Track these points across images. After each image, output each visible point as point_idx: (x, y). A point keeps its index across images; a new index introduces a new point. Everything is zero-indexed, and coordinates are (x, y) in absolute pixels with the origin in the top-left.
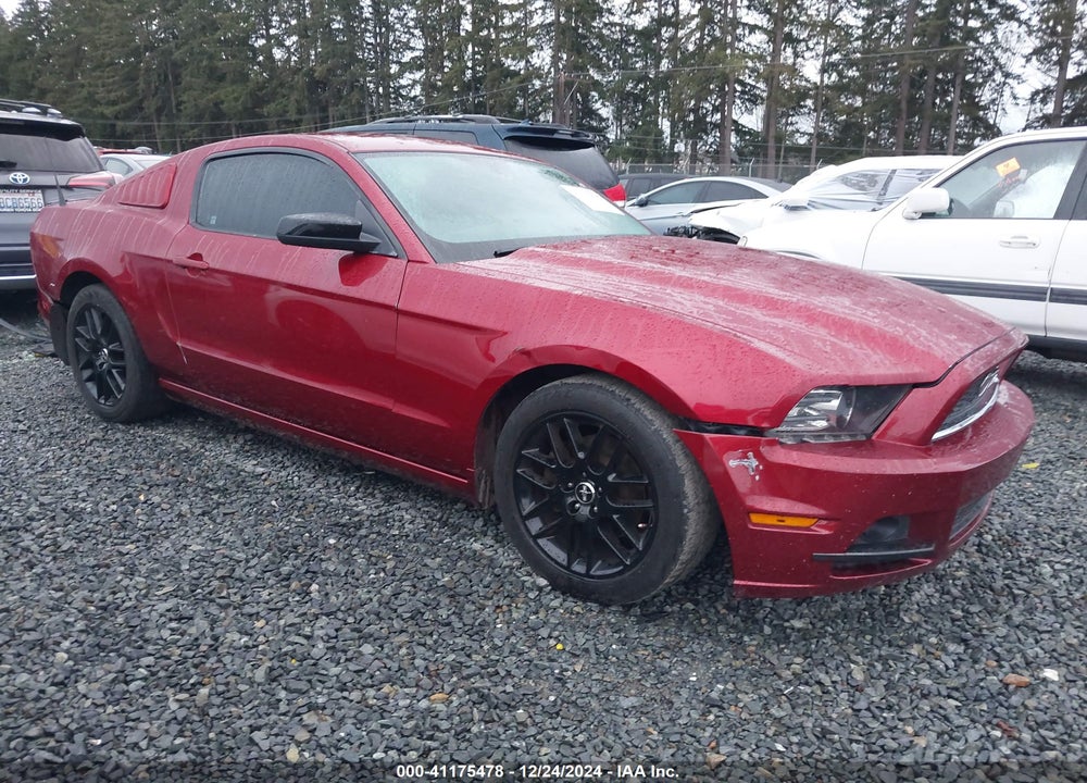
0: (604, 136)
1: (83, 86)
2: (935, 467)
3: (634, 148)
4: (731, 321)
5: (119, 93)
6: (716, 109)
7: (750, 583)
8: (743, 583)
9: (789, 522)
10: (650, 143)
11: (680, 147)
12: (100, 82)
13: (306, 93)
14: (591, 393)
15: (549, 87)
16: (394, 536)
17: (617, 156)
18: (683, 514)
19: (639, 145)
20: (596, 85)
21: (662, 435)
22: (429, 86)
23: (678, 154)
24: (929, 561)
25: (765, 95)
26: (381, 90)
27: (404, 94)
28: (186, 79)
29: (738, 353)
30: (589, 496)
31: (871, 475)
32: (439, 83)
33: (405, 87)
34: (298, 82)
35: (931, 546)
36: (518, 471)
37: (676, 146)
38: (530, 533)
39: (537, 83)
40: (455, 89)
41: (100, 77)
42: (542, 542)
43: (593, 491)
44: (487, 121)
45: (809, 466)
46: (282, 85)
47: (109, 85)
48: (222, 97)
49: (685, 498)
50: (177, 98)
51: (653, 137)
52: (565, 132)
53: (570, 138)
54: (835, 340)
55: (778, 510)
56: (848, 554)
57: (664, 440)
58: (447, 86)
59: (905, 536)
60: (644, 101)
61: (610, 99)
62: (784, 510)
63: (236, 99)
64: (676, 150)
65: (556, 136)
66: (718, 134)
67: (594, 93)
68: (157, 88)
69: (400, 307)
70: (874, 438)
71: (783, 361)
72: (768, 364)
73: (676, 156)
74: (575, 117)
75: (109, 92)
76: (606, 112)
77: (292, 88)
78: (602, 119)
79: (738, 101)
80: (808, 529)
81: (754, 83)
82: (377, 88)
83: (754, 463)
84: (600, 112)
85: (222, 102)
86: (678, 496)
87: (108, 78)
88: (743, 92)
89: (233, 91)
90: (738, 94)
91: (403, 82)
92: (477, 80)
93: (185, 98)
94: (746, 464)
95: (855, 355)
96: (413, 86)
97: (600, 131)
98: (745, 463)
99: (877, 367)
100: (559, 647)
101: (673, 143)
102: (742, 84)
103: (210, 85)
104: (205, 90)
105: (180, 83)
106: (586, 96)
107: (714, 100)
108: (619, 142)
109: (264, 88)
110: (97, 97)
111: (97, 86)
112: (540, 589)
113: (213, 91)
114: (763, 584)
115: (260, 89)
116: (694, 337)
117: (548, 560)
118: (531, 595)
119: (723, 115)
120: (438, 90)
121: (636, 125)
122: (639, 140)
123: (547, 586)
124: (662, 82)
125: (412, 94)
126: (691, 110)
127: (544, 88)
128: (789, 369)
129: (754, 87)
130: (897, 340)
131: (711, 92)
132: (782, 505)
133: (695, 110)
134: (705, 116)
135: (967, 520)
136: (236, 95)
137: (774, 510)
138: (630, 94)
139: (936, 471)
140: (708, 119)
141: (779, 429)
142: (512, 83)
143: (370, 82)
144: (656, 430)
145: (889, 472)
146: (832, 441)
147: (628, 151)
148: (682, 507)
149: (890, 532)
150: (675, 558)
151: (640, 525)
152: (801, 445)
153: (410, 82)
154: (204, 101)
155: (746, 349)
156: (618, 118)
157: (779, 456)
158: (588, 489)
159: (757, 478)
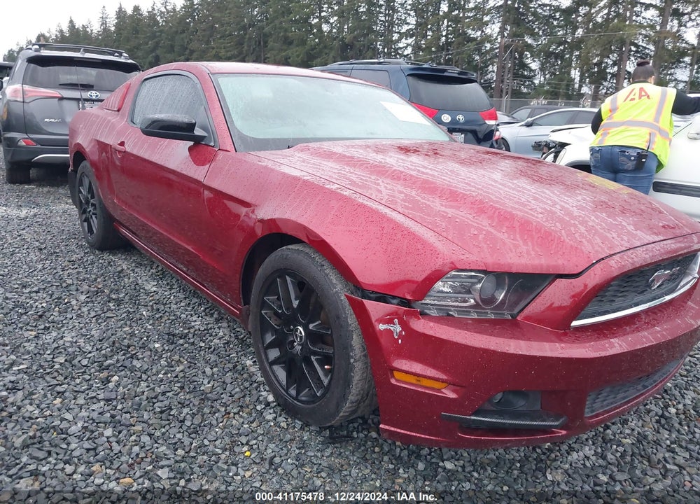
0: (532, 81)
1: (213, 48)
2: (561, 351)
3: (551, 90)
4: (411, 209)
5: (232, 53)
6: (615, 64)
7: (392, 429)
8: (387, 427)
9: (425, 382)
10: (563, 87)
11: (585, 90)
12: (222, 46)
13: (339, 52)
14: (301, 257)
15: (497, 48)
16: (201, 347)
17: (539, 95)
18: (350, 363)
19: (555, 88)
20: (529, 47)
21: (340, 297)
22: (417, 48)
23: (583, 95)
24: (564, 432)
25: (652, 53)
26: (386, 50)
27: (401, 53)
28: (271, 44)
29: (399, 236)
30: (301, 338)
31: (494, 352)
32: (424, 46)
33: (401, 48)
34: (335, 45)
35: (557, 420)
36: (263, 312)
37: (582, 89)
38: (268, 360)
39: (488, 46)
40: (433, 49)
41: (223, 43)
42: (275, 368)
43: (303, 334)
44: (398, 63)
45: (442, 337)
46: (325, 47)
47: (228, 47)
48: (290, 54)
49: (353, 350)
50: (264, 56)
51: (565, 83)
52: (453, 71)
53: (456, 75)
54: (492, 231)
55: (413, 370)
56: (472, 418)
57: (341, 300)
58: (428, 48)
59: (538, 407)
60: (562, 58)
61: (538, 56)
62: (418, 371)
63: (298, 56)
64: (582, 92)
65: (446, 74)
66: (615, 81)
67: (528, 53)
68: (254, 49)
69: (205, 183)
70: (519, 318)
71: (431, 245)
72: (419, 246)
73: (581, 96)
74: (512, 68)
75: (228, 51)
76: (535, 65)
77: (331, 49)
78: (531, 70)
79: (632, 58)
80: (439, 391)
81: (644, 45)
82: (384, 49)
83: (398, 328)
84: (530, 65)
85: (289, 58)
86: (346, 348)
87: (228, 43)
88: (637, 52)
89: (297, 51)
90: (632, 53)
91: (401, 45)
92: (448, 43)
93: (268, 55)
94: (392, 329)
95: (504, 243)
96: (406, 47)
97: (530, 78)
98: (391, 327)
99: (523, 257)
100: (248, 454)
101: (581, 86)
102: (637, 46)
103: (285, 47)
104: (281, 50)
105: (267, 46)
106: (521, 54)
107: (614, 57)
108: (541, 85)
109: (315, 48)
110: (220, 55)
111: (221, 48)
112: (268, 404)
113: (286, 50)
114: (402, 431)
115: (312, 50)
116: (370, 219)
117: (276, 382)
118: (259, 408)
119: (619, 68)
120: (423, 50)
121: (555, 74)
122: (556, 84)
123: (273, 402)
124: (577, 44)
125: (405, 53)
126: (595, 64)
127: (492, 49)
128: (434, 251)
129: (645, 48)
130: (550, 234)
131: (612, 52)
132: (417, 368)
133: (599, 64)
134: (606, 68)
135: (624, 398)
136: (298, 53)
137: (410, 370)
138: (552, 53)
139: (561, 356)
140: (608, 71)
141: (423, 302)
142: (472, 46)
143: (380, 45)
144: (337, 292)
145: (512, 351)
146: (476, 317)
147: (547, 91)
148: (349, 357)
149: (520, 404)
150: (344, 398)
151: (326, 367)
152: (446, 318)
153: (405, 45)
154: (279, 57)
155: (405, 232)
156: (542, 69)
157: (420, 325)
158: (301, 333)
159: (400, 341)
